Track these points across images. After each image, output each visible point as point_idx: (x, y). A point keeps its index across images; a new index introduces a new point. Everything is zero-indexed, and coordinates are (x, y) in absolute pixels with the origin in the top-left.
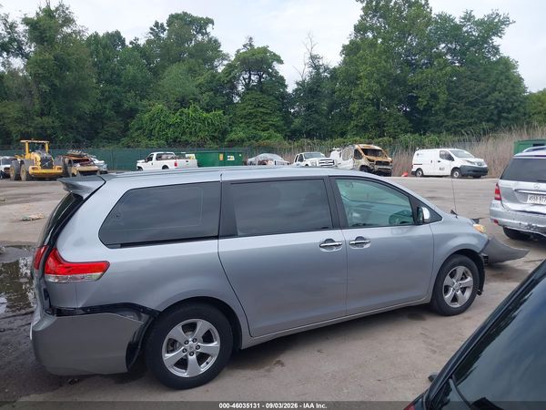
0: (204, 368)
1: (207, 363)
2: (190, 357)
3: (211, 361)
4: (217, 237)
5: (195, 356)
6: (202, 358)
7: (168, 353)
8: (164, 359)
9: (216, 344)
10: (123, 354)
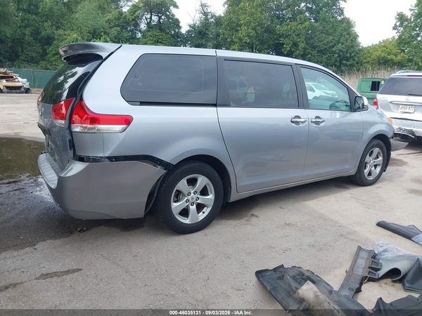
0: (202, 216)
1: (204, 213)
2: (191, 207)
3: (207, 211)
4: (215, 105)
5: (195, 206)
6: (200, 207)
7: (175, 202)
8: (173, 207)
9: (211, 197)
10: (145, 199)
